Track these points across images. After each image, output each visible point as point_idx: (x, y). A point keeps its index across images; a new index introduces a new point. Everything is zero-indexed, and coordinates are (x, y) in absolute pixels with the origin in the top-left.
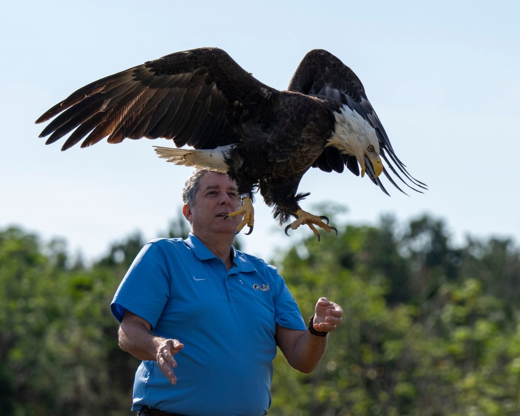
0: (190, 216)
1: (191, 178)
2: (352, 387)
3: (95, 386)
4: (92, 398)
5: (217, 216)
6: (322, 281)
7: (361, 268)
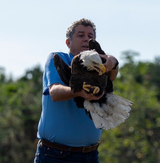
0: (69, 45)
1: (71, 27)
2: (141, 140)
3: (18, 138)
4: (17, 144)
5: (83, 47)
6: (127, 88)
7: (146, 82)
